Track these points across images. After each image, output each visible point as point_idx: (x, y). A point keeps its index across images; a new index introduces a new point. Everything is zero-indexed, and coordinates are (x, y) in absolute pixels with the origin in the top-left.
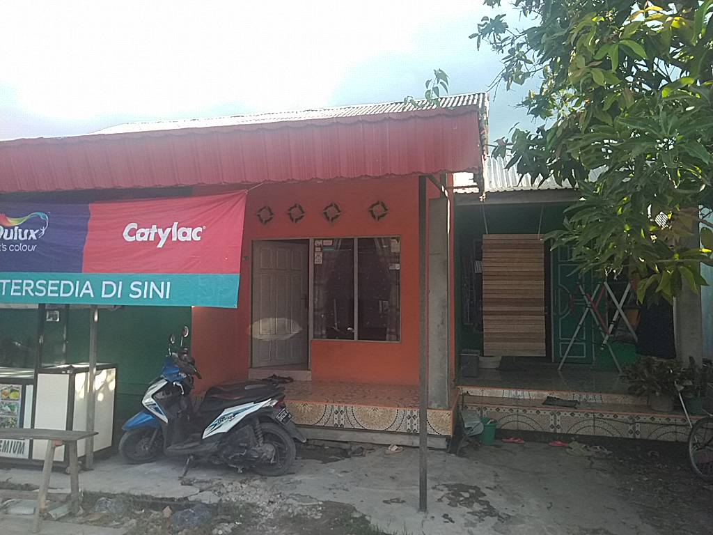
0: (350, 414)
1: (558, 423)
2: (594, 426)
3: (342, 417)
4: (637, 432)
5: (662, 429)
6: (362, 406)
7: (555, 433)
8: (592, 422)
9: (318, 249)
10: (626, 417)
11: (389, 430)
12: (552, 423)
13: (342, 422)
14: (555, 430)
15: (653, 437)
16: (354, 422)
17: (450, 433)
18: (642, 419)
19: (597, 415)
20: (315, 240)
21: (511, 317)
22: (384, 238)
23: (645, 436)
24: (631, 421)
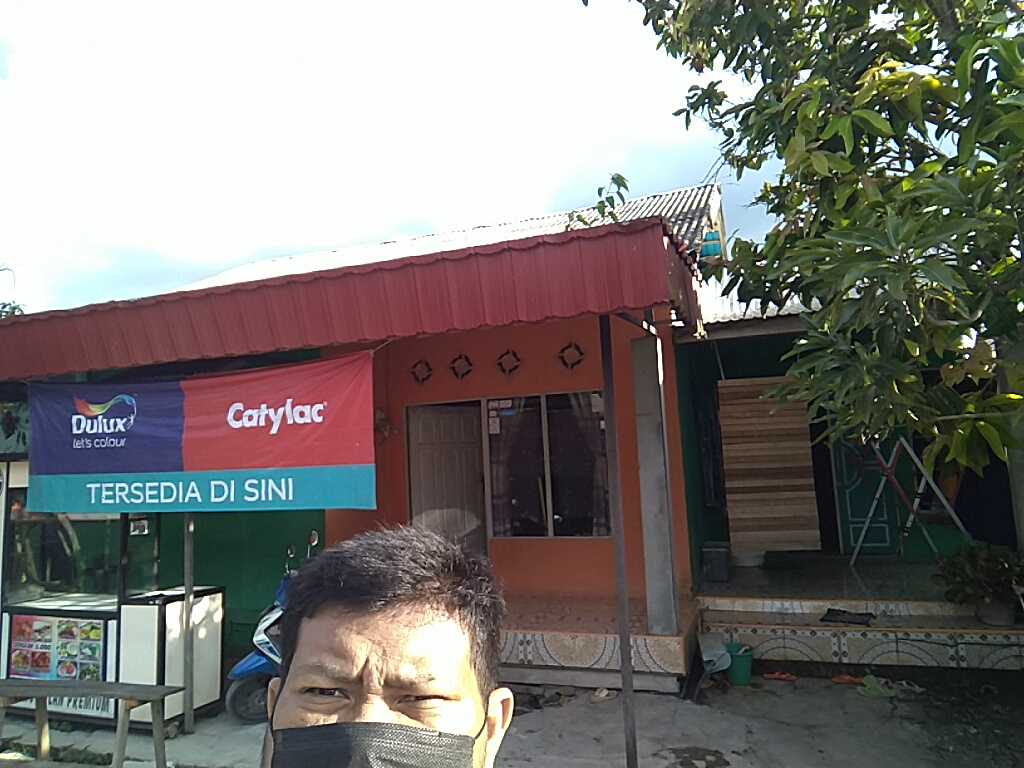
0: (540, 645)
1: (844, 649)
2: (897, 651)
3: (529, 649)
4: (962, 658)
5: (998, 653)
6: (557, 633)
7: (841, 663)
8: (894, 645)
9: (493, 413)
10: (943, 637)
11: (596, 666)
12: (835, 648)
13: (530, 657)
14: (840, 659)
15: (987, 665)
16: (546, 657)
17: (681, 670)
18: (967, 638)
19: (900, 635)
20: (488, 401)
21: (766, 495)
22: (582, 393)
23: (975, 664)
24: (951, 642)
